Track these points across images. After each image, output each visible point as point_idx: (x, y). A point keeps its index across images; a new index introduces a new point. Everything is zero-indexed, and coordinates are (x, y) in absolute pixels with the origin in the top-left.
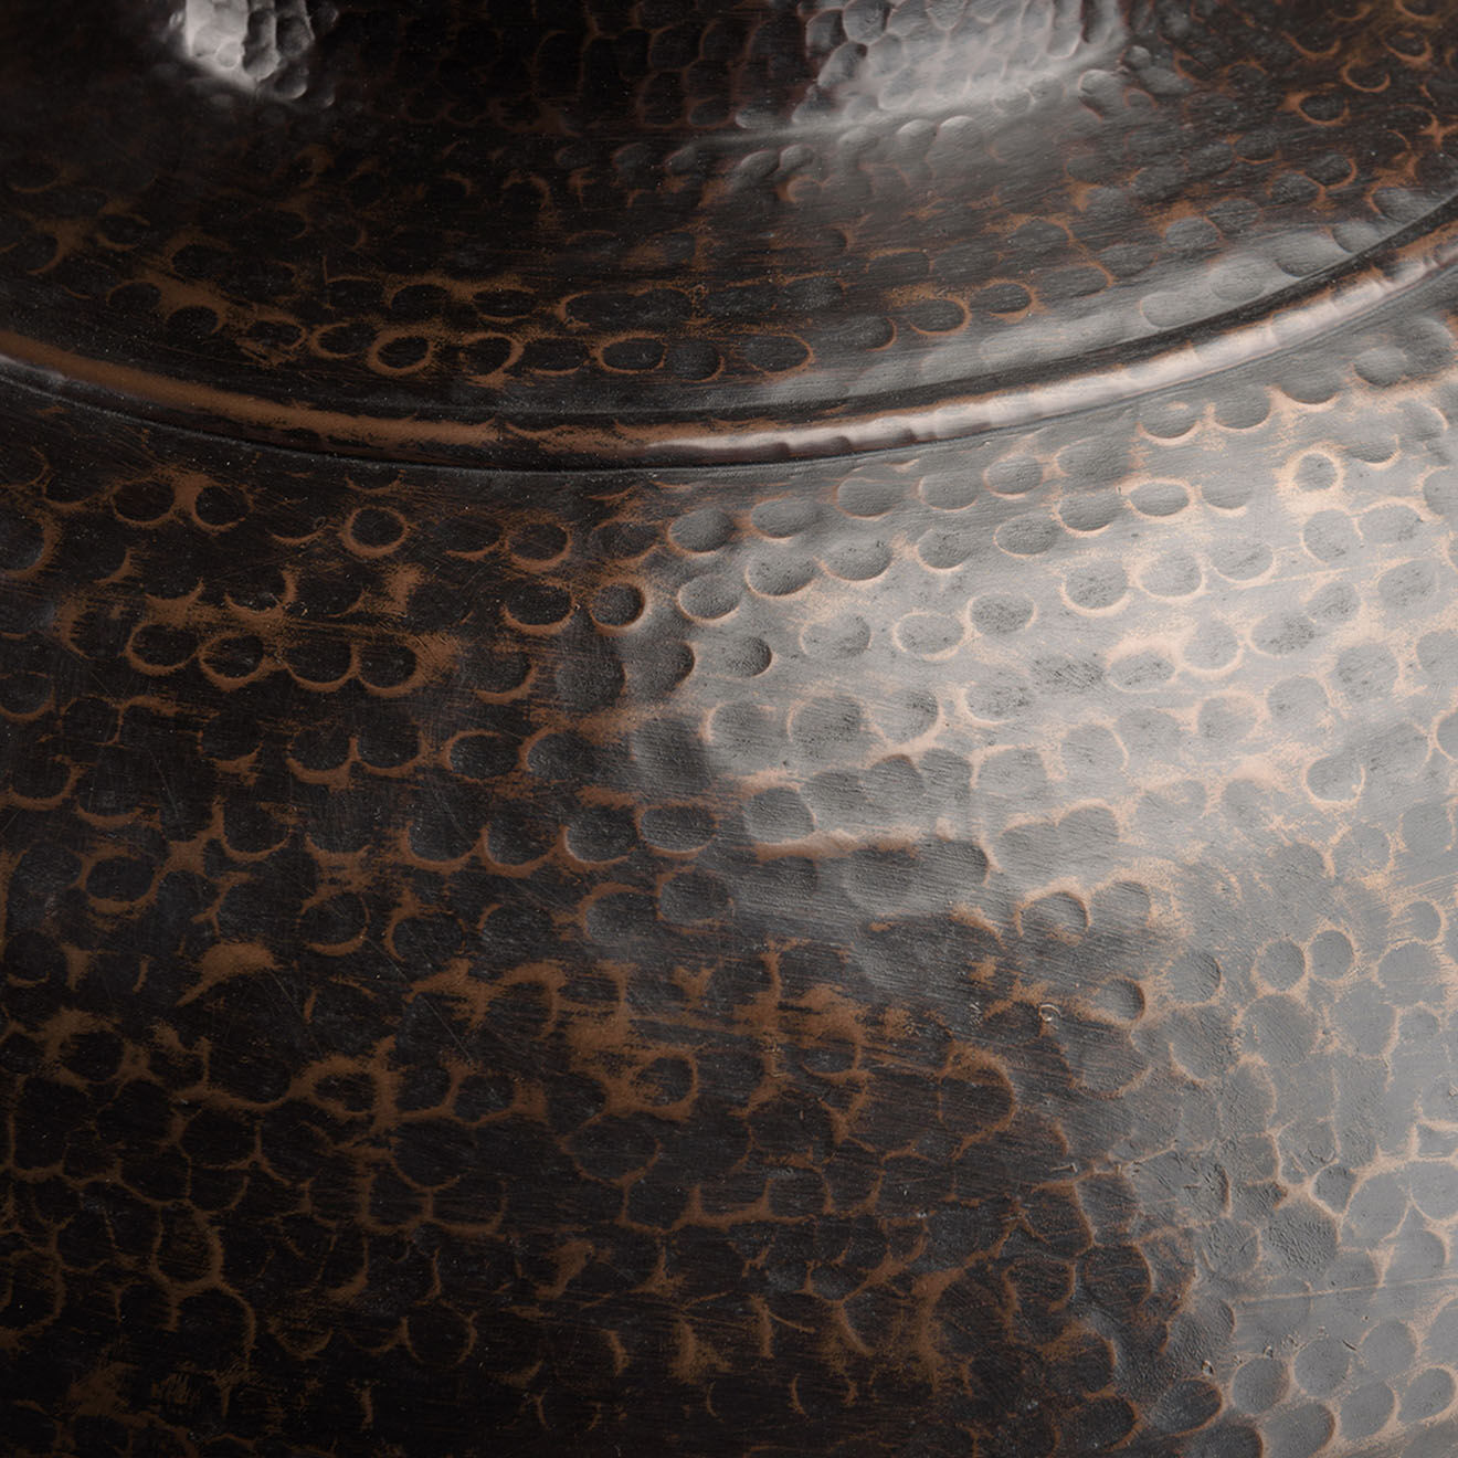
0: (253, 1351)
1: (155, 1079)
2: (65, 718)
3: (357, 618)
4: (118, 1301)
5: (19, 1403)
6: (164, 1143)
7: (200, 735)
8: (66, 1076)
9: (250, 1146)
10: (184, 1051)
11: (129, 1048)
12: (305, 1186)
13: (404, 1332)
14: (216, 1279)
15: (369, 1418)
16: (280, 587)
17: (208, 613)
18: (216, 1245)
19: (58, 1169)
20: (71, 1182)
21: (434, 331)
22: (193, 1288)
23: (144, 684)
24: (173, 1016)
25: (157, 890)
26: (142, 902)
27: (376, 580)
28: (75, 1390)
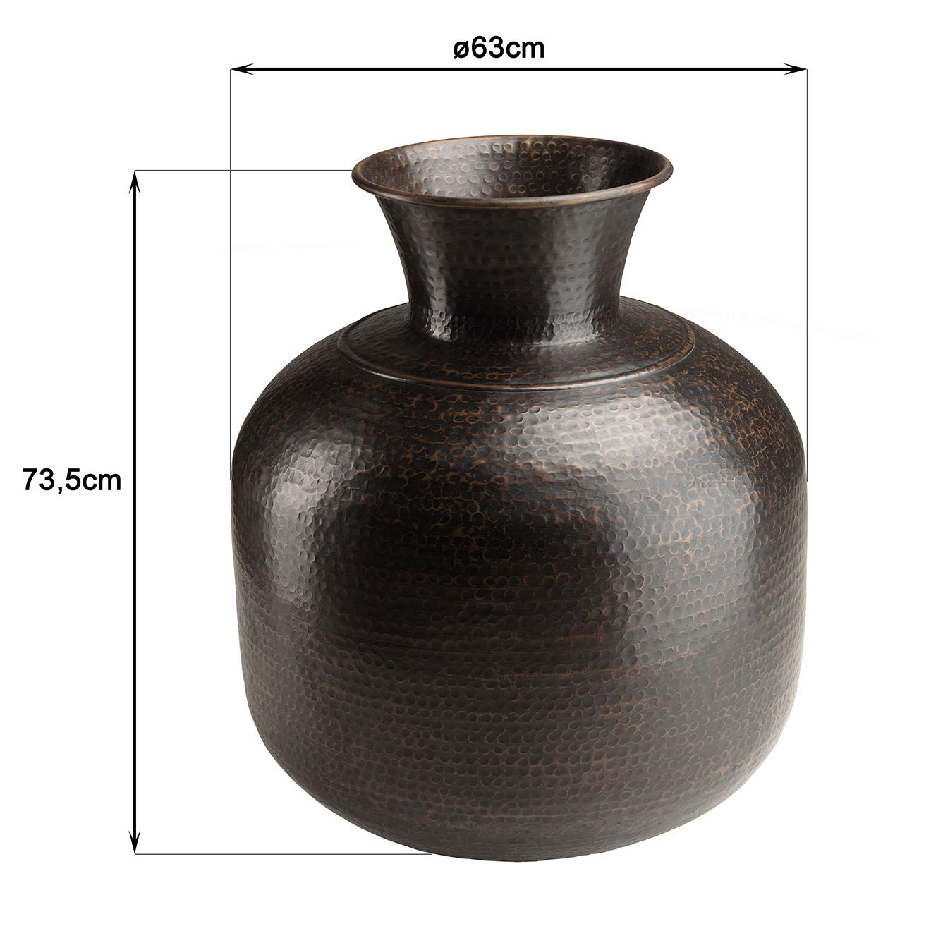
0: (485, 523)
1: (466, 481)
2: (444, 430)
3: (492, 413)
4: (461, 517)
5: (444, 536)
6: (468, 491)
7: (468, 431)
8: (451, 482)
9: (484, 490)
10: (471, 476)
11: (462, 477)
12: (493, 496)
13: (510, 518)
14: (478, 511)
15: (505, 532)
16: (478, 409)
17: (467, 414)
18: (478, 506)
19: (450, 497)
20: (452, 499)
21: (496, 373)
22: (474, 513)
23: (457, 424)
24: (469, 471)
25: (464, 453)
26: (461, 455)
27: (494, 407)
28: (454, 532)
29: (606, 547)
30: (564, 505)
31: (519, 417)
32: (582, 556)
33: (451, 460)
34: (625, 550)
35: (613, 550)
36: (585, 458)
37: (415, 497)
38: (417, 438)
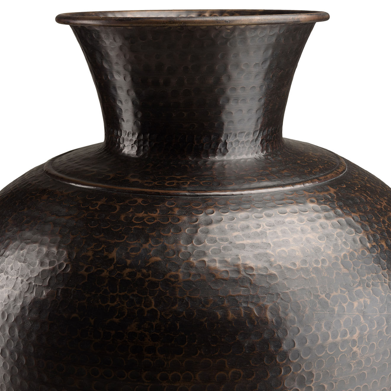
0: (159, 318)
1: (142, 277)
2: (123, 230)
3: (169, 214)
4: (136, 312)
5: (118, 331)
6: (144, 287)
7: (146, 230)
8: (127, 278)
9: (159, 286)
10: (147, 273)
11: (138, 273)
12: (168, 291)
13: (184, 313)
14: (153, 307)
15: (178, 328)
16: (157, 211)
17: (145, 215)
18: (153, 301)
19: (126, 292)
20: (128, 294)
22: (149, 309)
23: (136, 224)
24: (145, 268)
25: (141, 251)
26: (139, 253)
27: (171, 209)
28: (129, 328)
29: (279, 345)
30: (237, 301)
31: (194, 218)
32: (255, 352)
33: (128, 257)
34: (297, 347)
35: (284, 347)
36: (256, 256)
37: (93, 293)
38: (98, 237)
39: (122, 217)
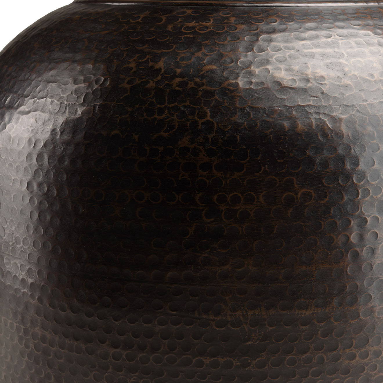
0: (216, 130)
1: (195, 87)
2: (171, 39)
3: (224, 23)
4: (189, 125)
5: (168, 147)
6: (197, 97)
7: (198, 39)
8: (177, 88)
9: (215, 95)
10: (201, 82)
11: (190, 82)
12: (226, 101)
13: (245, 125)
14: (208, 118)
15: (239, 141)
16: (210, 20)
17: (197, 24)
18: (208, 112)
19: (176, 104)
20: (179, 105)
22: (204, 120)
23: (186, 34)
24: (198, 77)
25: (193, 59)
26: (190, 61)
27: (227, 18)
28: (180, 142)
29: (356, 162)
30: (307, 112)
31: (254, 27)
32: (328, 170)
33: (178, 67)
34: (376, 166)
35: (362, 166)
37: (137, 106)
38: (141, 48)
39: (170, 27)
